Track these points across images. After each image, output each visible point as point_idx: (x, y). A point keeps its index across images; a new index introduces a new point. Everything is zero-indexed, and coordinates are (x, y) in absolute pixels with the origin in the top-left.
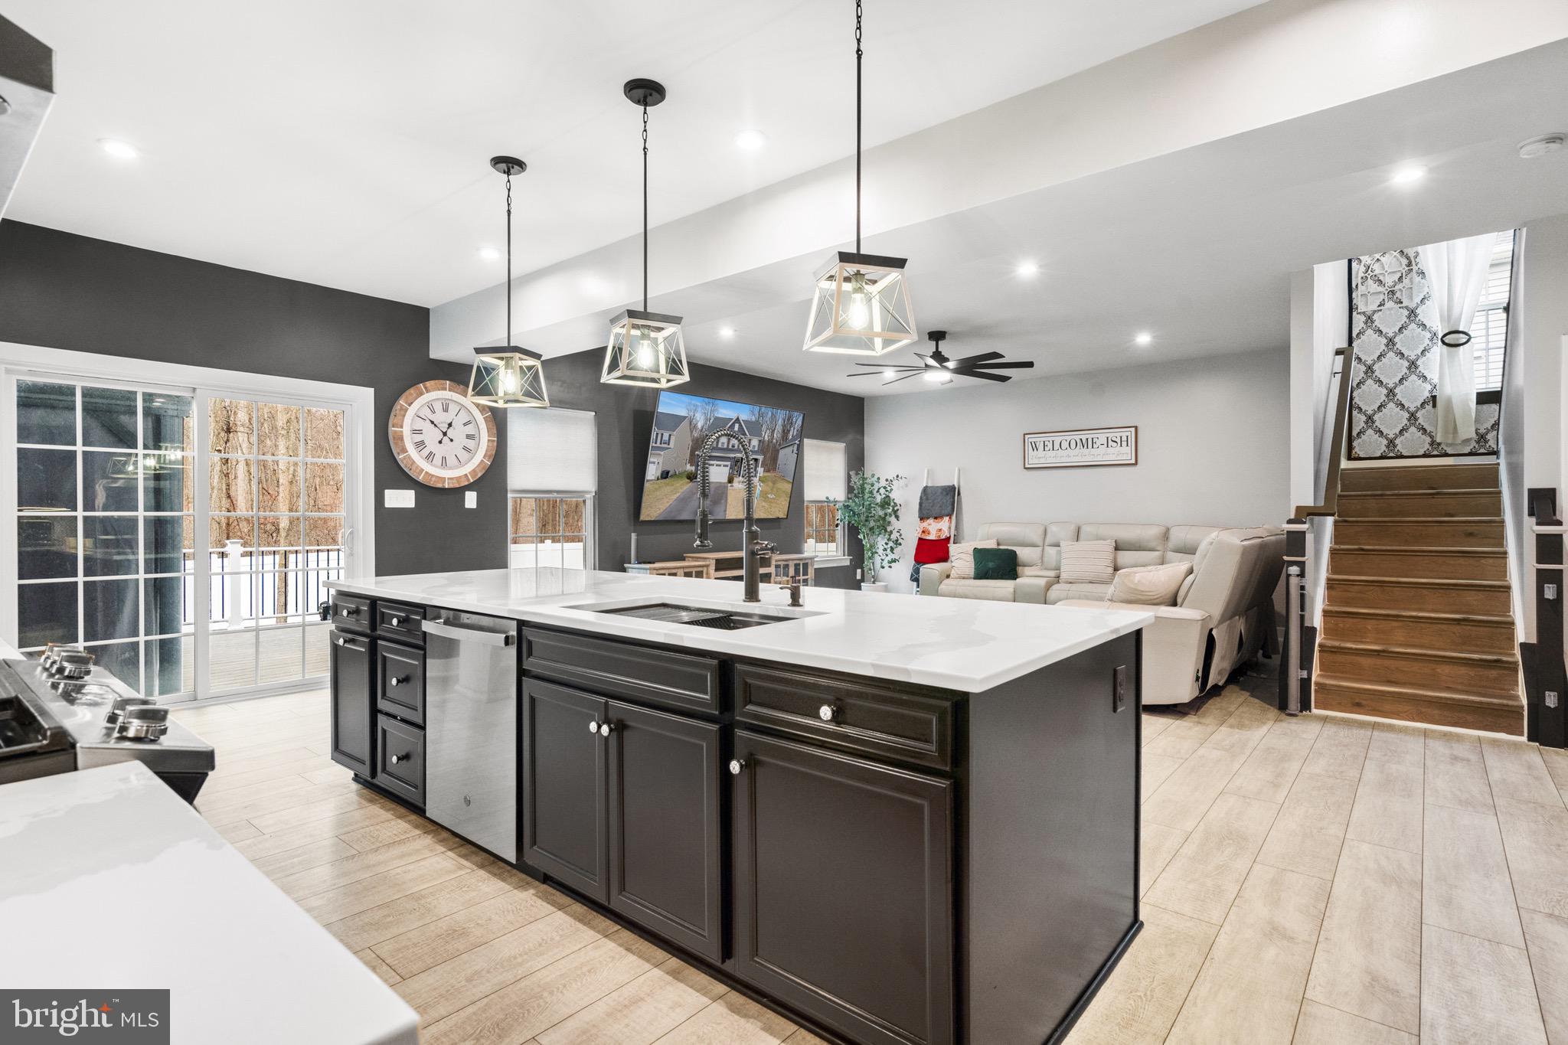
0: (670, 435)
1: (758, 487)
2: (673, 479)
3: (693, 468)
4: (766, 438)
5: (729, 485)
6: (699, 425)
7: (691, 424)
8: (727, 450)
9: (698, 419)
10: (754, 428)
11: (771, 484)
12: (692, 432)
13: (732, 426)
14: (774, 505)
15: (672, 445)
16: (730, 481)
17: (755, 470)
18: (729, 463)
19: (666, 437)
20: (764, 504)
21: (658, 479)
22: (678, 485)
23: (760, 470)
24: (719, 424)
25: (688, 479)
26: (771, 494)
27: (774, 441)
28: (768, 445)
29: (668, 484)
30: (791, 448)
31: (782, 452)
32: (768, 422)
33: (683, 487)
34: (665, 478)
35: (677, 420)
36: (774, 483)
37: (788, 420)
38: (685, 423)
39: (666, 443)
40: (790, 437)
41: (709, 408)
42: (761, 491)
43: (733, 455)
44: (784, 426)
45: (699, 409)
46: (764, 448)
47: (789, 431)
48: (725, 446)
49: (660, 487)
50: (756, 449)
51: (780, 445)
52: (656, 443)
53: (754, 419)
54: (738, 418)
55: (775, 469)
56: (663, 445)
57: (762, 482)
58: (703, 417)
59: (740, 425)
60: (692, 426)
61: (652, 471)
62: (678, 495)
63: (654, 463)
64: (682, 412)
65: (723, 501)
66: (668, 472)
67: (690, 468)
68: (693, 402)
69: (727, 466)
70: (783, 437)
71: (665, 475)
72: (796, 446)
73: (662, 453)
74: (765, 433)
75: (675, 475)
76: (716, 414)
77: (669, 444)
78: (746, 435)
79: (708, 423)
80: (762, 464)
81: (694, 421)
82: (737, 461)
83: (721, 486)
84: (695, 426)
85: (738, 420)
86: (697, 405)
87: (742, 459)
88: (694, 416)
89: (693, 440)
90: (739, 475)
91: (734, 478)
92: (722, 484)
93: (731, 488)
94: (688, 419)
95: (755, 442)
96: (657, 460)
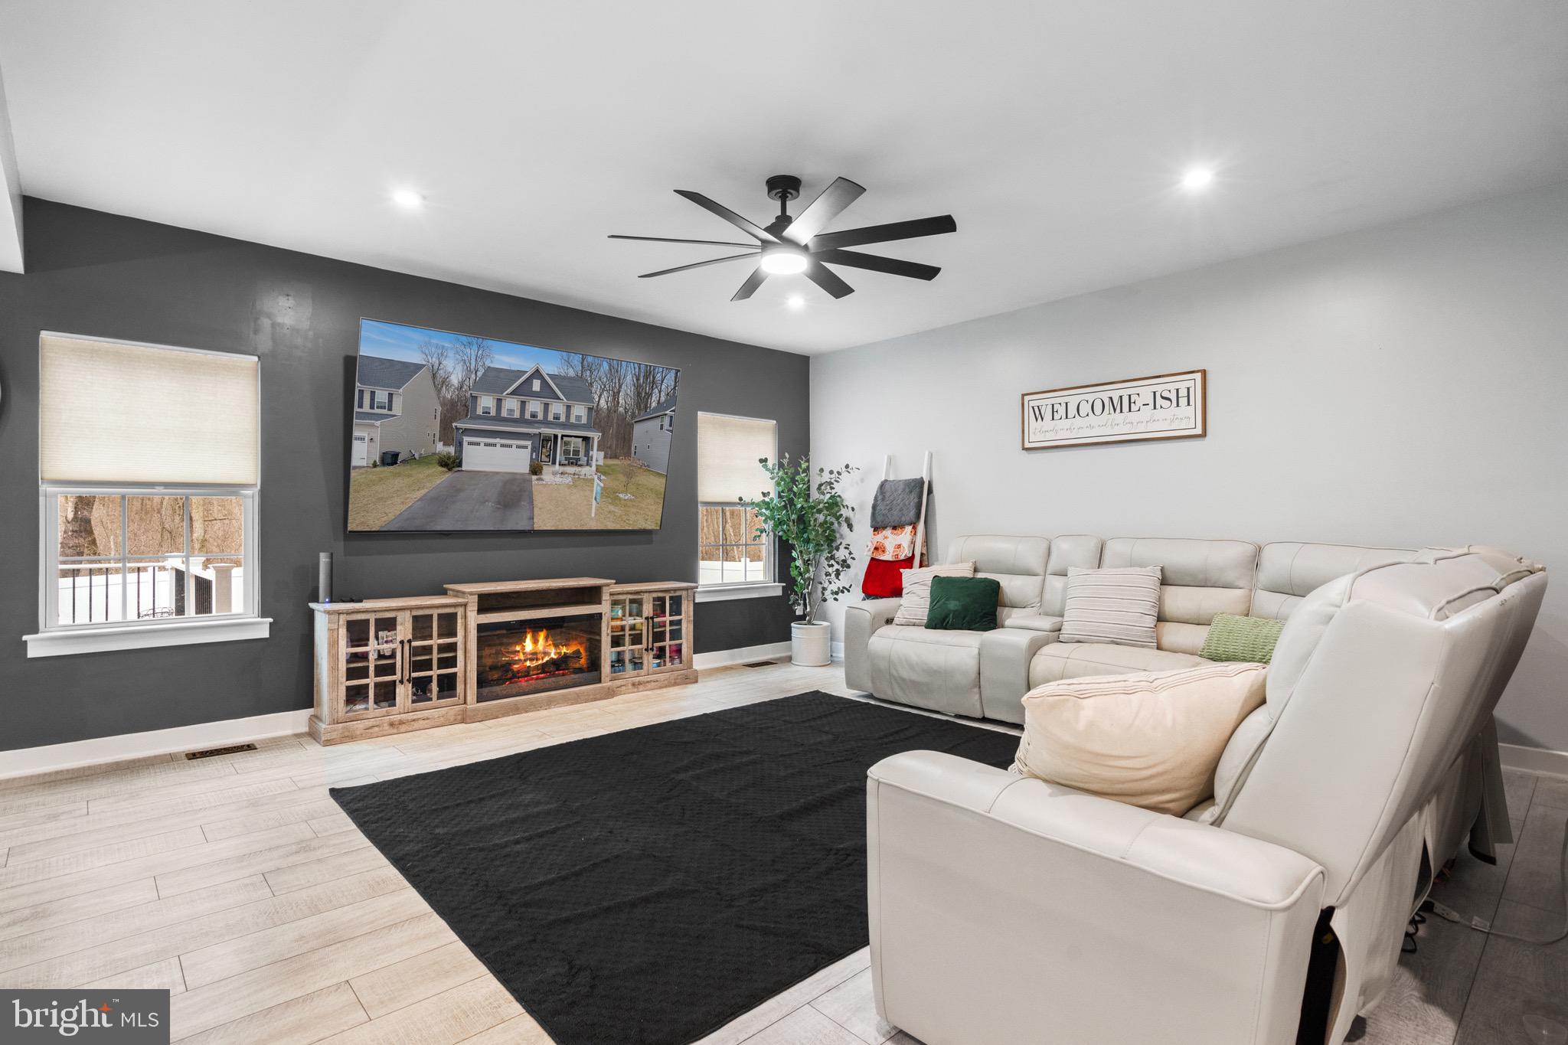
0: (391, 395)
1: (596, 481)
2: (409, 466)
3: (451, 450)
4: (603, 403)
5: (534, 477)
6: (455, 380)
7: (434, 376)
8: (522, 421)
9: (450, 369)
10: (576, 389)
11: (622, 478)
12: (439, 391)
13: (529, 380)
14: (633, 510)
15: (397, 408)
16: (536, 470)
17: (587, 454)
18: (529, 443)
19: (382, 396)
20: (612, 508)
21: (375, 465)
22: (421, 476)
23: (597, 456)
24: (496, 381)
25: (442, 466)
26: (626, 492)
27: (621, 409)
28: (608, 416)
29: (399, 475)
30: (658, 422)
31: (638, 430)
32: (605, 380)
33: (438, 479)
34: (393, 464)
35: (403, 372)
36: (629, 475)
37: (646, 377)
38: (422, 375)
39: (381, 408)
40: (654, 405)
41: (471, 352)
42: (603, 488)
43: (536, 431)
44: (638, 387)
45: (451, 354)
46: (597, 419)
47: (650, 395)
48: (517, 415)
50: (584, 421)
51: (633, 415)
52: (361, 406)
53: (571, 373)
54: (537, 370)
55: (628, 454)
56: (376, 411)
57: (604, 474)
58: (459, 367)
59: (544, 383)
60: (438, 381)
61: (362, 453)
62: (423, 492)
63: (362, 439)
65: (524, 502)
66: (395, 456)
67: (440, 447)
68: (434, 341)
69: (526, 447)
70: (638, 405)
71: (390, 459)
72: (667, 420)
73: (378, 423)
74: (600, 397)
75: (411, 460)
76: (488, 363)
77: (390, 409)
78: (559, 398)
79: (473, 376)
80: (599, 446)
81: (441, 372)
82: (546, 440)
83: (515, 479)
84: (445, 382)
85: (537, 374)
86: (443, 347)
87: (556, 437)
88: (440, 364)
89: (443, 405)
90: (554, 463)
91: (544, 467)
92: (518, 477)
93: (540, 482)
94: (428, 369)
95: (580, 411)
96: (373, 435)
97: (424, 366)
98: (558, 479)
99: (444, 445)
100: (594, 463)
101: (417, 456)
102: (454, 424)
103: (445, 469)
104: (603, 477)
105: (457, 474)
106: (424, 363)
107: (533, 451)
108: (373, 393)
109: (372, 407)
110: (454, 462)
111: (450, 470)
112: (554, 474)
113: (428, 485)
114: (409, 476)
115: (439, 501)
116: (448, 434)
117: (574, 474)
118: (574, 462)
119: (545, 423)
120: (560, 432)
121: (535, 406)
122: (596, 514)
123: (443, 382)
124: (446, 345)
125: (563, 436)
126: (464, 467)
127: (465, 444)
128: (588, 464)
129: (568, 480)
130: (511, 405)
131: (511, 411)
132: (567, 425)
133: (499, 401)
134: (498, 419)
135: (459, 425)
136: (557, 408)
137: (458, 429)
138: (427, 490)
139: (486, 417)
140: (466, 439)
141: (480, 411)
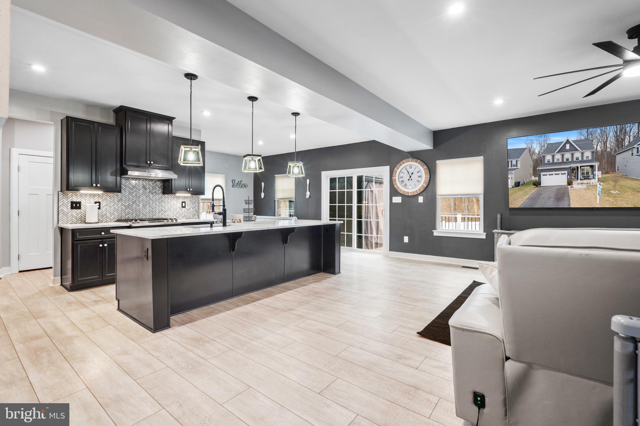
0: (517, 161)
1: (598, 185)
2: (523, 187)
3: (537, 178)
4: (599, 148)
5: (569, 186)
6: (537, 151)
7: (530, 151)
8: (563, 163)
9: (535, 148)
10: (585, 144)
11: (613, 183)
12: (532, 156)
13: (565, 145)
14: (619, 199)
15: (519, 166)
16: (570, 183)
17: (593, 173)
18: (566, 172)
19: (514, 162)
20: (608, 198)
21: (513, 187)
22: (527, 190)
23: (598, 174)
24: (551, 148)
25: (534, 185)
26: (616, 190)
27: (609, 149)
29: (520, 190)
30: (630, 152)
31: (618, 157)
32: (599, 137)
33: (532, 190)
34: (519, 186)
35: (520, 152)
36: (616, 181)
37: (622, 131)
38: (526, 152)
39: (514, 166)
41: (542, 139)
42: (602, 189)
43: (569, 166)
45: (535, 141)
46: (597, 156)
47: (625, 139)
48: (560, 161)
49: (515, 192)
50: (590, 158)
52: (509, 167)
53: (583, 138)
54: (568, 140)
56: (513, 168)
58: (538, 146)
59: (571, 145)
60: (531, 153)
61: (511, 183)
62: (528, 196)
64: (524, 146)
65: (566, 198)
66: (519, 183)
67: (533, 178)
69: (565, 174)
71: (517, 184)
72: (635, 150)
73: (513, 172)
74: (597, 146)
75: (524, 184)
76: (548, 142)
77: (517, 166)
78: (577, 150)
79: (543, 148)
80: (598, 169)
81: (532, 149)
82: (573, 169)
83: (562, 188)
84: (534, 153)
85: (568, 142)
86: (532, 140)
87: (578, 167)
88: (532, 146)
89: (533, 161)
90: (578, 179)
91: (573, 181)
92: (563, 187)
93: (572, 188)
94: (528, 149)
95: (588, 154)
96: (512, 177)
97: (526, 148)
98: (580, 186)
99: (534, 177)
100: (596, 177)
101: (526, 182)
102: (537, 168)
103: (535, 186)
104: (601, 184)
105: (539, 188)
106: (527, 147)
107: (568, 175)
108: (512, 161)
109: (511, 167)
110: (538, 183)
111: (537, 186)
112: (578, 184)
113: (530, 193)
114: (524, 190)
115: (534, 198)
116: (536, 173)
117: (587, 183)
118: (587, 178)
119: (573, 162)
120: (579, 165)
121: (568, 156)
122: (599, 202)
123: (533, 153)
124: (533, 139)
125: (581, 167)
126: (542, 185)
127: (542, 175)
128: (594, 178)
129: (585, 186)
130: (558, 157)
131: (558, 159)
132: (583, 161)
133: (553, 156)
134: (554, 163)
135: (539, 168)
136: (577, 155)
137: (539, 170)
138: (529, 195)
139: (549, 164)
140: (542, 173)
141: (546, 162)
